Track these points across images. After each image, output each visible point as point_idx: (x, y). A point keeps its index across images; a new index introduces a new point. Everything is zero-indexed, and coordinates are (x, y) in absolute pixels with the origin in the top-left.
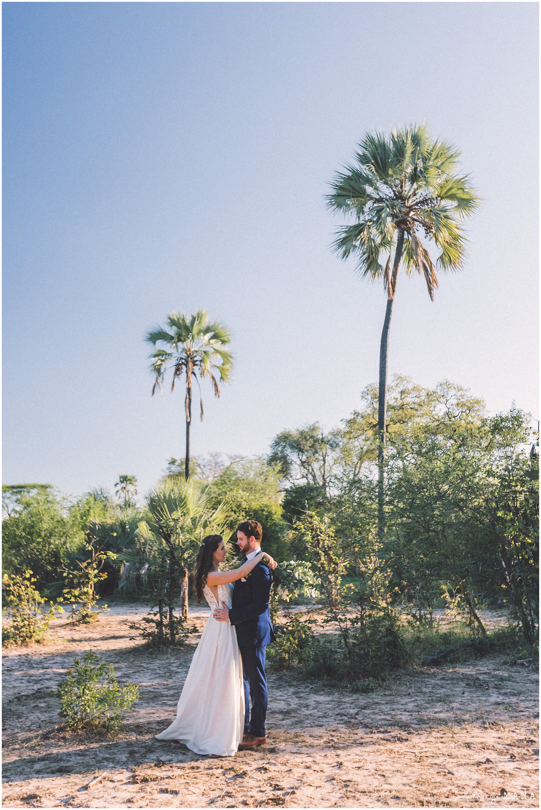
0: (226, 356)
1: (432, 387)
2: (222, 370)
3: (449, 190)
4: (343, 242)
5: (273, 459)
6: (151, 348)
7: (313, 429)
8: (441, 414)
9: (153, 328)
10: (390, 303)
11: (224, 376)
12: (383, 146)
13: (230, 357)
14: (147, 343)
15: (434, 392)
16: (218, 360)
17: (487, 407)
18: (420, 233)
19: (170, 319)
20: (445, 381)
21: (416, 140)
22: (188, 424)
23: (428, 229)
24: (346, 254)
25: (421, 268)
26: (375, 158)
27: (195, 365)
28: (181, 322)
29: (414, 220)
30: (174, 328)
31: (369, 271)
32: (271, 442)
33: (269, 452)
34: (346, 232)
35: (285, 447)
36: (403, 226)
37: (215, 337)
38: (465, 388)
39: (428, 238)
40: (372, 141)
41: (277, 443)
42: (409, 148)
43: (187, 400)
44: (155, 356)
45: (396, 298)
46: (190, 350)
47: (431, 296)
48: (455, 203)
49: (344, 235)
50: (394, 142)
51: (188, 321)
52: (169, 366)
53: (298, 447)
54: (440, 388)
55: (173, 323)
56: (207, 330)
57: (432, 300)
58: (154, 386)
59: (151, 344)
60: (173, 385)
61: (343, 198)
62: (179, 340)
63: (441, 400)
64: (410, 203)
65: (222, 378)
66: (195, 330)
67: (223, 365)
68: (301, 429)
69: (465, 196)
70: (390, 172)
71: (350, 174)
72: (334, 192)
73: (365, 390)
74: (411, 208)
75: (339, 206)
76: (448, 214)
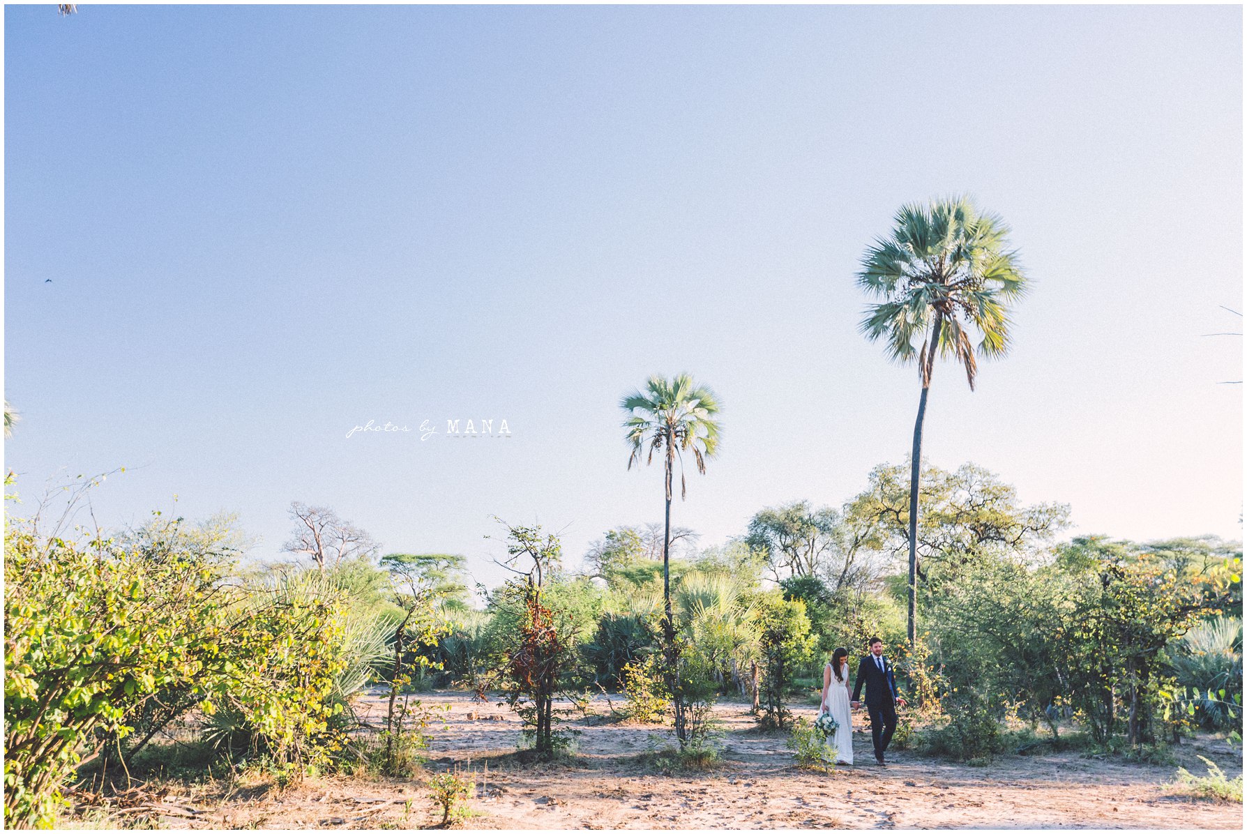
0: (712, 427)
1: (953, 471)
2: (708, 443)
3: (994, 271)
4: (872, 322)
5: (751, 542)
6: (625, 415)
7: (799, 508)
8: (962, 501)
9: (632, 393)
10: (925, 392)
11: (709, 450)
12: (921, 220)
13: (716, 427)
14: (623, 409)
15: (955, 477)
16: (703, 431)
17: (1018, 496)
18: (960, 313)
19: (650, 383)
20: (968, 464)
21: (959, 216)
22: (668, 503)
23: (969, 309)
24: (876, 333)
25: (962, 357)
26: (913, 236)
27: (677, 436)
28: (662, 387)
29: (953, 300)
30: (655, 394)
31: (900, 353)
32: (749, 522)
33: (746, 533)
34: (876, 311)
35: (765, 528)
36: (941, 308)
37: (701, 405)
38: (992, 473)
39: (968, 320)
40: (909, 215)
41: (756, 523)
42: (952, 226)
43: (668, 476)
44: (630, 424)
45: (932, 387)
46: (671, 419)
47: (971, 386)
48: (1001, 284)
49: (873, 315)
50: (935, 217)
51: (670, 388)
52: (647, 437)
53: (782, 530)
54: (962, 472)
55: (653, 388)
56: (693, 397)
57: (972, 389)
58: (631, 459)
59: (628, 410)
60: (650, 457)
61: (875, 276)
62: (661, 408)
63: (963, 485)
64: (949, 282)
65: (707, 452)
66: (679, 397)
67: (708, 437)
68: (787, 508)
69: (1013, 278)
70: (929, 249)
71: (883, 249)
72: (865, 270)
73: (874, 471)
74: (950, 288)
75: (872, 283)
76: (994, 298)
